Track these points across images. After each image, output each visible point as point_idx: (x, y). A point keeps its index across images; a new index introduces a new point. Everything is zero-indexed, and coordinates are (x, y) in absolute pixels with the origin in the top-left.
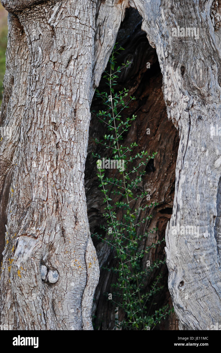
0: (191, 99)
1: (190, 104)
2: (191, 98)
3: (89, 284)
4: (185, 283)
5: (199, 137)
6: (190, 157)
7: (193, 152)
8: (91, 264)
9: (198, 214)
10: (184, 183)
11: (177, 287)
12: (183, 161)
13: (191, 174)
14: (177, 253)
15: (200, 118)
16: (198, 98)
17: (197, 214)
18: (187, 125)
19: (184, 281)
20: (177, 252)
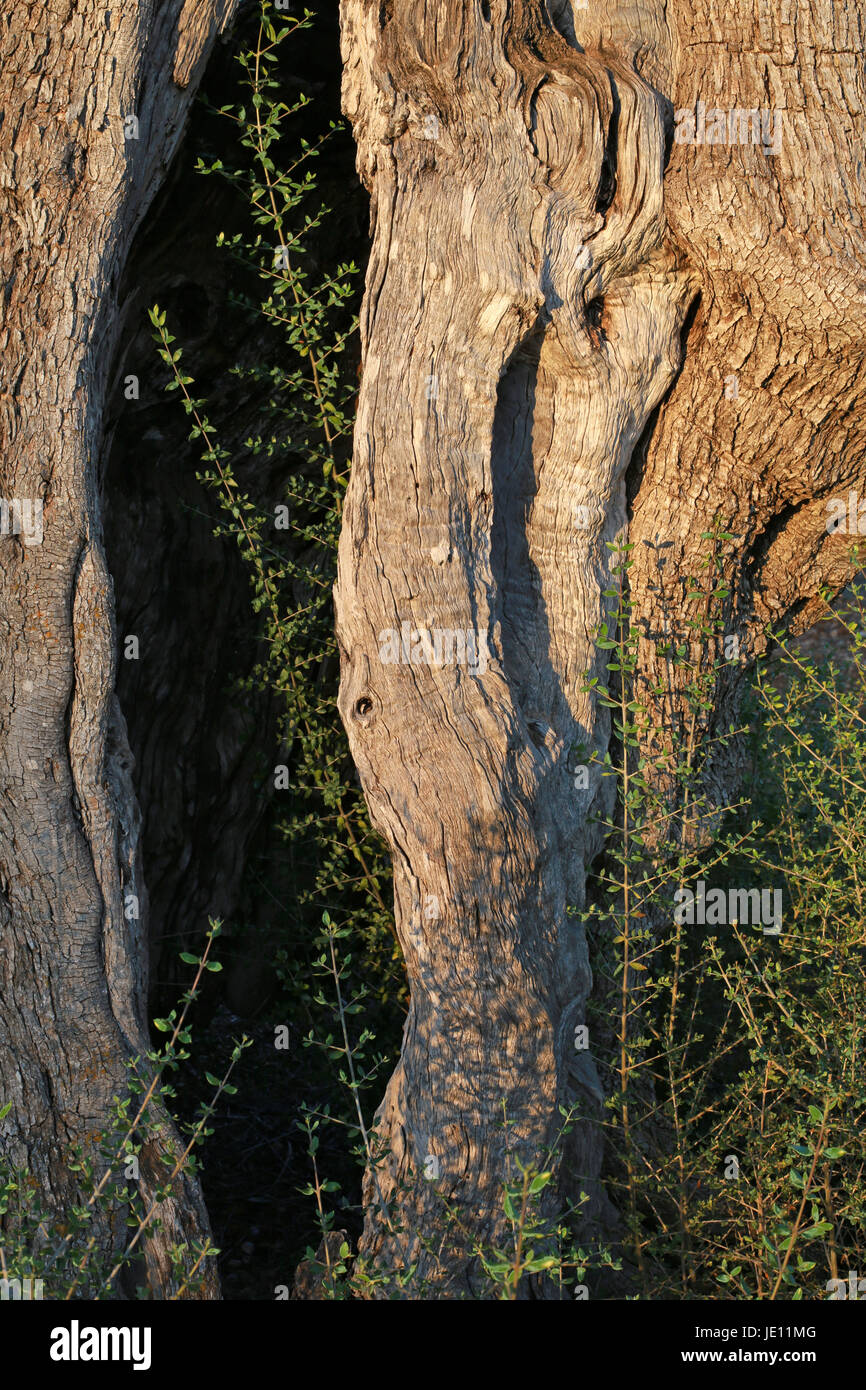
0: (399, 103)
1: (395, 119)
2: (399, 98)
3: (83, 688)
4: (374, 704)
5: (421, 229)
6: (394, 295)
7: (406, 280)
8: (84, 626)
9: (417, 485)
10: (377, 381)
11: (348, 716)
12: (372, 309)
13: (398, 353)
14: (356, 608)
15: (429, 167)
16: (424, 100)
17: (412, 486)
18: (389, 191)
19: (372, 696)
20: (355, 603)
